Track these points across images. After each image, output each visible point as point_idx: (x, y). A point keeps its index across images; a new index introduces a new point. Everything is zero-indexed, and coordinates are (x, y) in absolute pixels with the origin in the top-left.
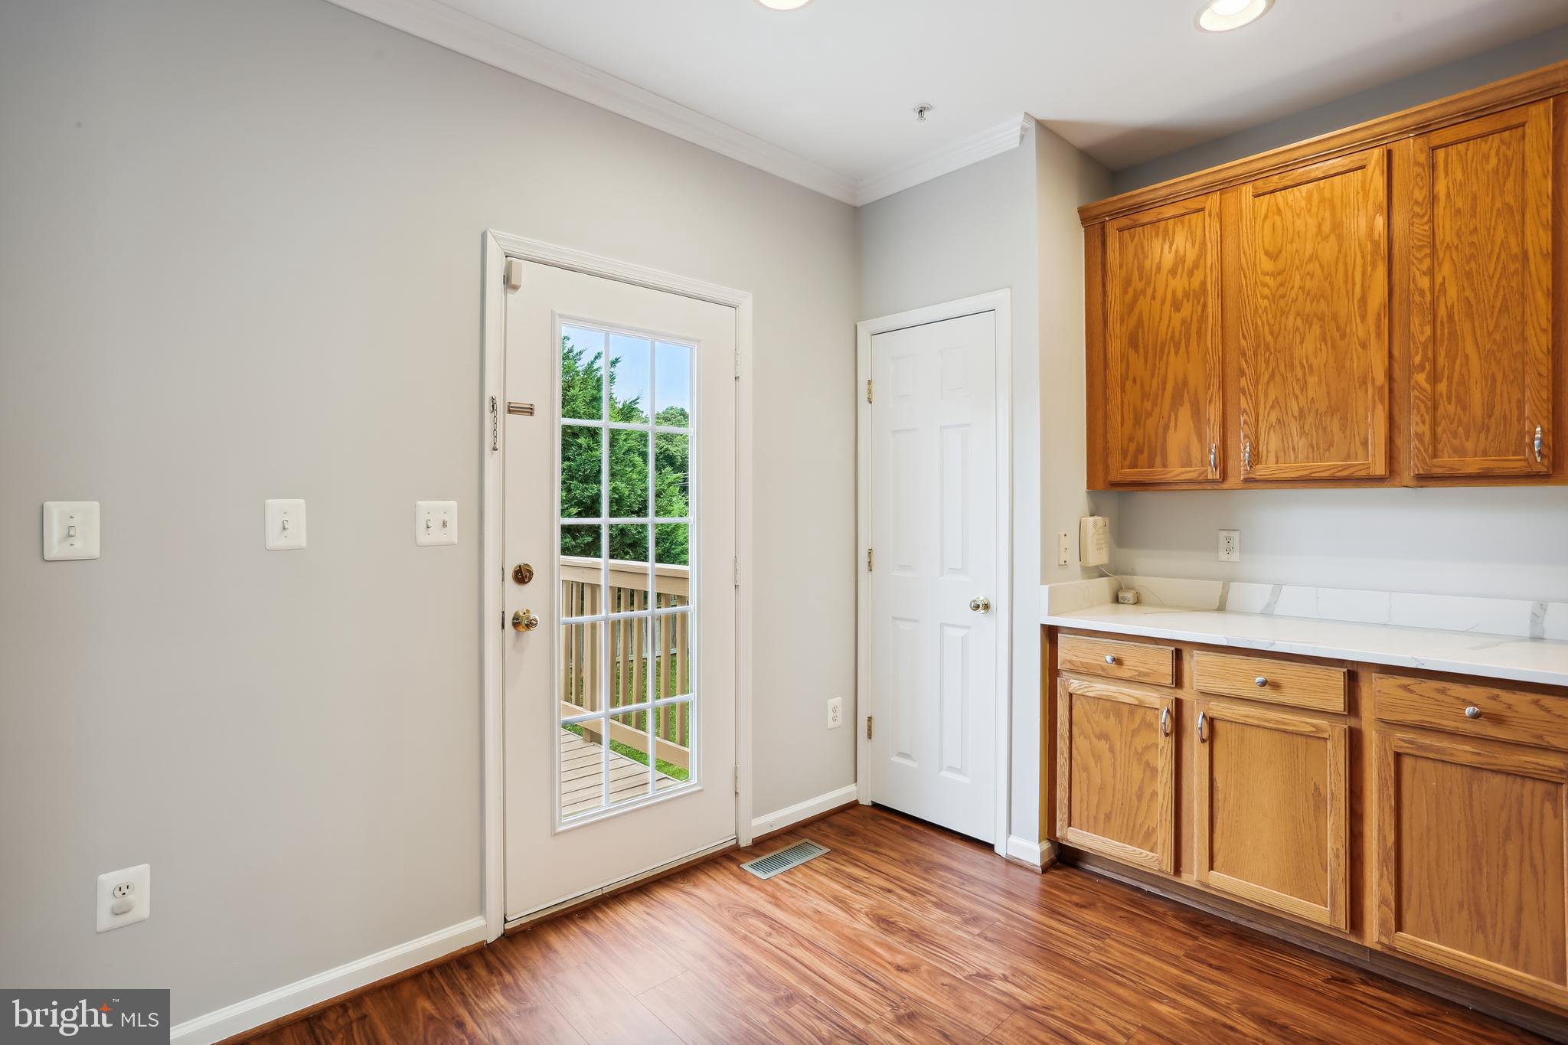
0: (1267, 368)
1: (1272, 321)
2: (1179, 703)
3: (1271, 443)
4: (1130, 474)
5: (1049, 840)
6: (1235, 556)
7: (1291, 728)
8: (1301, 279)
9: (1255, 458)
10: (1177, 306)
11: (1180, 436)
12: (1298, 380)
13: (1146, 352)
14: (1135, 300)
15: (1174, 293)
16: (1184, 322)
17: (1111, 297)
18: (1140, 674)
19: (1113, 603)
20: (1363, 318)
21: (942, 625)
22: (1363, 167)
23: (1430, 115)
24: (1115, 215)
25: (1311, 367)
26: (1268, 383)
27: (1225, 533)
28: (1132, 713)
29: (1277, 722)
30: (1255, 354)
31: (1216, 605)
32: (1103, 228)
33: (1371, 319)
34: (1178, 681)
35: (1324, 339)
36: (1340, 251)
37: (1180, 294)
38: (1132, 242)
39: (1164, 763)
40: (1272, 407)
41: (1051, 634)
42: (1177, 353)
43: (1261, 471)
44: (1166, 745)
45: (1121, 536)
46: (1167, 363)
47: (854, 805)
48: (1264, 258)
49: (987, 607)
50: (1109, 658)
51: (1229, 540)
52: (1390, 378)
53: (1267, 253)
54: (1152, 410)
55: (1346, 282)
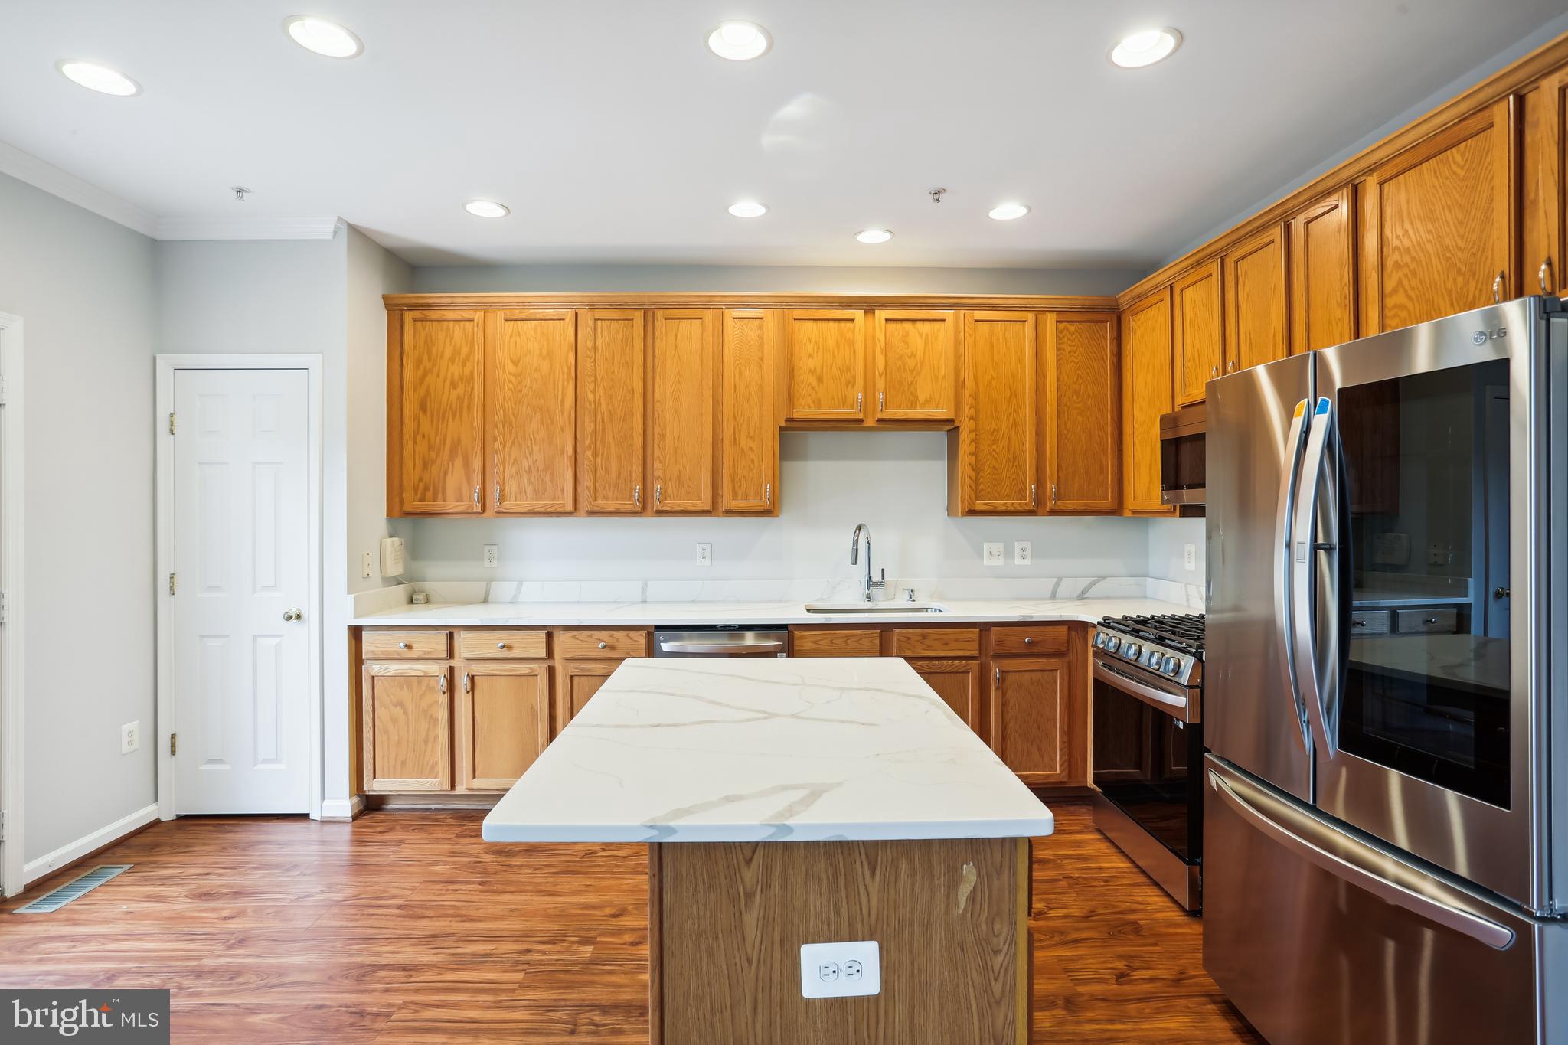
0: (510, 438)
1: (513, 406)
2: (451, 669)
3: (512, 487)
4: (419, 506)
5: (358, 795)
6: (495, 563)
7: (518, 673)
8: (531, 382)
9: (503, 497)
10: (454, 386)
11: (454, 480)
12: (528, 448)
13: (432, 416)
14: (425, 375)
15: (452, 375)
16: (458, 398)
17: (406, 370)
18: (425, 653)
19: (409, 604)
20: (563, 413)
21: (255, 637)
22: (564, 320)
23: (594, 299)
24: (413, 308)
25: (535, 439)
26: (511, 447)
27: (488, 547)
28: (419, 682)
29: (511, 670)
30: (504, 426)
31: (482, 598)
32: (402, 315)
33: (566, 415)
34: (451, 654)
35: (542, 423)
36: (551, 368)
37: (456, 377)
38: (423, 330)
39: (442, 714)
40: (513, 464)
41: (356, 632)
42: (453, 419)
43: (507, 506)
44: (444, 700)
45: (414, 551)
46: (447, 425)
47: (156, 823)
48: (510, 364)
49: (299, 617)
50: (402, 645)
51: (490, 552)
52: (575, 452)
53: (511, 360)
54: (436, 459)
55: (554, 389)
